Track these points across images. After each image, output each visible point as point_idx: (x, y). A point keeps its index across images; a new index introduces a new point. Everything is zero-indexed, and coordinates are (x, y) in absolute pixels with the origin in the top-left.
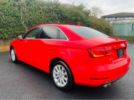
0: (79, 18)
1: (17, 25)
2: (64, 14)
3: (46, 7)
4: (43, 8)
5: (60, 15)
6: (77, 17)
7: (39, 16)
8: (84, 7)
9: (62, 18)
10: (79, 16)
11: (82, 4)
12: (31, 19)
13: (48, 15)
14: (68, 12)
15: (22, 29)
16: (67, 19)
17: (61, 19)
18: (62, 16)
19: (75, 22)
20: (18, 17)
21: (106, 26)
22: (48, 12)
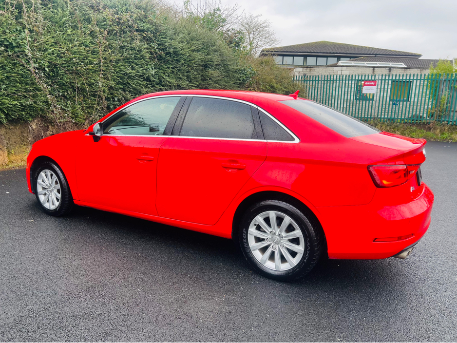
0: (216, 58)
1: (8, 77)
2: (168, 42)
3: (108, 14)
4: (100, 17)
5: (154, 45)
6: (208, 54)
7: (86, 46)
8: (224, 21)
9: (161, 56)
10: (215, 51)
11: (218, 9)
12: (58, 56)
13: (116, 44)
14: (181, 35)
15: (27, 90)
16: (178, 61)
17: (160, 58)
18: (163, 50)
19: (201, 71)
20: (13, 48)
21: (286, 85)
22: (116, 34)
